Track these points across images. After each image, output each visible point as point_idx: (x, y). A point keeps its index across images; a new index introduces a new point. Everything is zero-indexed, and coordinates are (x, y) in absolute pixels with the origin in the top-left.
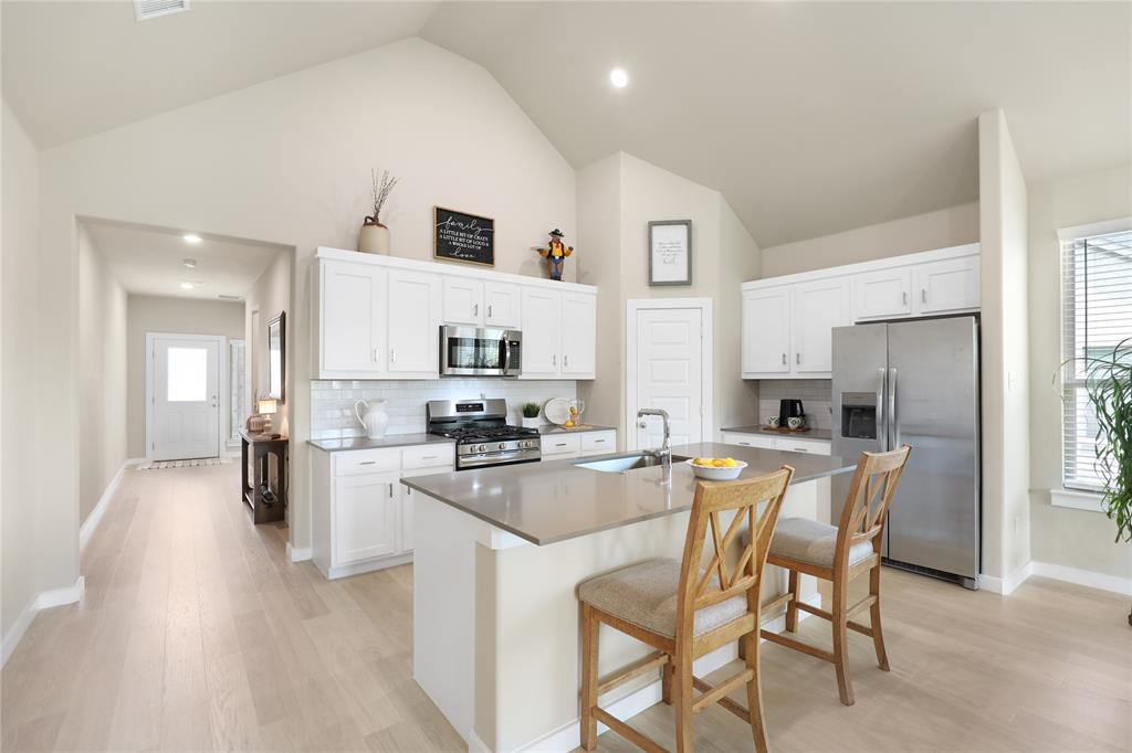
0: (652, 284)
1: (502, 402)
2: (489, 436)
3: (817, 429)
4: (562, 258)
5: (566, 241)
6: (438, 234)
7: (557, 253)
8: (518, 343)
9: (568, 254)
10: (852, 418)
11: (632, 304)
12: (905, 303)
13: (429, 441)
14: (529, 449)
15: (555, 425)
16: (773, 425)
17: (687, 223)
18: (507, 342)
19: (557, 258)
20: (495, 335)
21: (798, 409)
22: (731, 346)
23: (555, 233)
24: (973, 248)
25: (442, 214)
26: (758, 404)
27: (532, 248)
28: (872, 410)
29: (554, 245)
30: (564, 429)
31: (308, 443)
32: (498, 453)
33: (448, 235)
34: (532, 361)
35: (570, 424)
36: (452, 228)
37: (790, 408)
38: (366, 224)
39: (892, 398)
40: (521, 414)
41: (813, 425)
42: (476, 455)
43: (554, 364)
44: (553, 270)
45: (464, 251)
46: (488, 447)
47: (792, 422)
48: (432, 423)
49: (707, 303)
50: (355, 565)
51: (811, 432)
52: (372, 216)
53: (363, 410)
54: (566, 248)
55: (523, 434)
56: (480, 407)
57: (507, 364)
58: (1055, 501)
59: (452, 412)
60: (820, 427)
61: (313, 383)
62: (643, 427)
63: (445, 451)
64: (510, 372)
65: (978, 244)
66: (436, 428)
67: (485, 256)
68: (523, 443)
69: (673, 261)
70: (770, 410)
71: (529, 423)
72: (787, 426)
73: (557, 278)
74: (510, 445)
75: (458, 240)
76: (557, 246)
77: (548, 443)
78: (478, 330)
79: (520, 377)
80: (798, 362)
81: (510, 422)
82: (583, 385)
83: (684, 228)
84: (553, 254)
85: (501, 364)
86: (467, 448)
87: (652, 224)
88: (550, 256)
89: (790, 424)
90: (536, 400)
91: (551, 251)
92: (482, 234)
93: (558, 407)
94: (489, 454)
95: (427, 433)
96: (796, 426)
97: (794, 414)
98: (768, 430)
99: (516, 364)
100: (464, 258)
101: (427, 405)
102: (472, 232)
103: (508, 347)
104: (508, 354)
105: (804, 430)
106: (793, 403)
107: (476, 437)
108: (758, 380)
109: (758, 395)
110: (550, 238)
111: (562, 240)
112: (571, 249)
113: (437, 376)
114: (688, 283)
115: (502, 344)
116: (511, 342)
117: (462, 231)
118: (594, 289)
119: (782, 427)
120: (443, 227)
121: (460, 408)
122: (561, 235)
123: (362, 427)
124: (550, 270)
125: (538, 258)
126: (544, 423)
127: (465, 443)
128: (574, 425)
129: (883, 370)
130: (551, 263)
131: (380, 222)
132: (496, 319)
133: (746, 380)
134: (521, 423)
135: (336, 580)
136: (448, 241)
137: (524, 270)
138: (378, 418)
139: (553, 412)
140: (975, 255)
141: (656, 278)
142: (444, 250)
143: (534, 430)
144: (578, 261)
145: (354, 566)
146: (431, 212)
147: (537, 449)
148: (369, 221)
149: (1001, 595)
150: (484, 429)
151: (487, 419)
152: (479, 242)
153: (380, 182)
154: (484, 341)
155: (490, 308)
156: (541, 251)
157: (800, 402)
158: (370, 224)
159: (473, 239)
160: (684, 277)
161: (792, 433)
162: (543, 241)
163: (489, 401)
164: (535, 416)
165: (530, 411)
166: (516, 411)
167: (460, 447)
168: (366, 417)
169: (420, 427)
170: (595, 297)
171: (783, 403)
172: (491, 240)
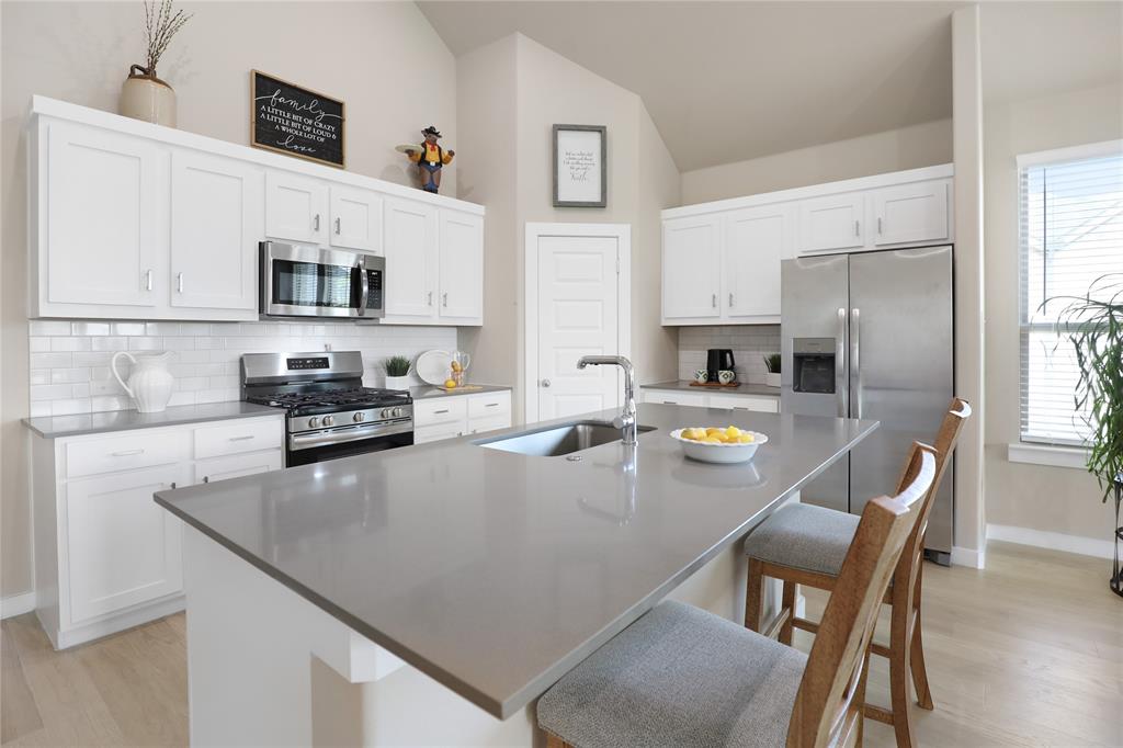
0: (558, 205)
1: (355, 356)
2: (338, 403)
3: (747, 384)
4: (439, 165)
5: (445, 144)
6: (258, 112)
7: (433, 158)
8: (380, 273)
9: (447, 162)
10: (803, 369)
11: (532, 229)
12: (858, 234)
13: (244, 413)
14: (397, 420)
15: (430, 386)
16: (702, 380)
17: (601, 130)
18: (363, 271)
19: (433, 164)
20: (346, 261)
21: (729, 360)
22: (650, 286)
23: (430, 132)
24: (946, 169)
25: (264, 85)
26: (678, 354)
27: (397, 148)
28: (830, 360)
29: (429, 146)
30: (444, 391)
31: (25, 424)
32: (352, 426)
33: (273, 115)
34: (399, 299)
35: (452, 383)
36: (279, 106)
37: (719, 361)
38: (132, 75)
39: (856, 346)
40: (385, 373)
41: (742, 379)
42: (317, 431)
43: (430, 304)
44: (427, 181)
45: (298, 140)
46: (335, 419)
47: (724, 376)
48: (248, 385)
49: (623, 230)
50: (110, 618)
51: (740, 388)
52: (145, 66)
53: (129, 368)
54: (445, 153)
55: (385, 398)
56: (324, 363)
57: (364, 302)
58: (1013, 457)
59: (282, 370)
60: (751, 382)
61: (31, 324)
62: (546, 385)
63: (268, 428)
64: (368, 313)
65: (951, 164)
66: (257, 393)
67: (331, 151)
68: (389, 412)
69: (582, 178)
70: (694, 362)
71: (396, 384)
72: (718, 380)
73: (434, 190)
74: (368, 415)
75: (291, 124)
76: (433, 149)
77: (423, 410)
78: (322, 252)
79: (382, 321)
80: (731, 305)
81: (368, 382)
82: (466, 333)
83: (596, 137)
84: (427, 158)
85: (355, 300)
86: (304, 422)
87: (558, 128)
88: (423, 161)
89: (721, 378)
90: (405, 353)
91: (424, 155)
92: (325, 121)
93: (435, 361)
94: (337, 429)
95: (241, 401)
96: (728, 380)
97: (724, 367)
98: (695, 385)
99: (377, 300)
100: (299, 152)
101: (241, 360)
102: (312, 117)
103: (365, 279)
104: (365, 288)
105: (734, 386)
106: (723, 353)
107: (318, 405)
108: (678, 327)
109: (677, 345)
110: (423, 139)
111: (439, 142)
112: (451, 153)
113: (256, 317)
114: (601, 206)
115: (355, 274)
116: (369, 272)
117: (297, 113)
118: (480, 209)
119: (712, 381)
120: (267, 103)
121: (292, 364)
122: (437, 134)
123: (126, 395)
124: (423, 180)
125: (405, 163)
126: (415, 384)
127: (300, 415)
128: (457, 385)
129: (842, 312)
130: (425, 169)
131: (158, 77)
132: (347, 238)
133: (665, 327)
134: (384, 384)
135: (72, 650)
136: (274, 124)
137: (389, 174)
138: (155, 382)
139: (427, 369)
140: (948, 177)
141: (562, 198)
142: (267, 135)
143: (403, 392)
144: (459, 172)
145: (108, 621)
146: (248, 78)
147: (409, 419)
148: (138, 72)
149: (975, 570)
150: (329, 393)
151: (334, 379)
152: (323, 133)
153: (157, 15)
154: (330, 267)
155: (338, 221)
156: (410, 152)
157: (730, 352)
158: (140, 77)
159: (313, 126)
160: (597, 198)
161: (723, 389)
162: (415, 141)
163: (337, 354)
164: (404, 373)
165: (397, 368)
166: (376, 368)
167: (292, 421)
168: (136, 379)
169: (232, 393)
170: (482, 221)
171: (711, 353)
172: (340, 132)
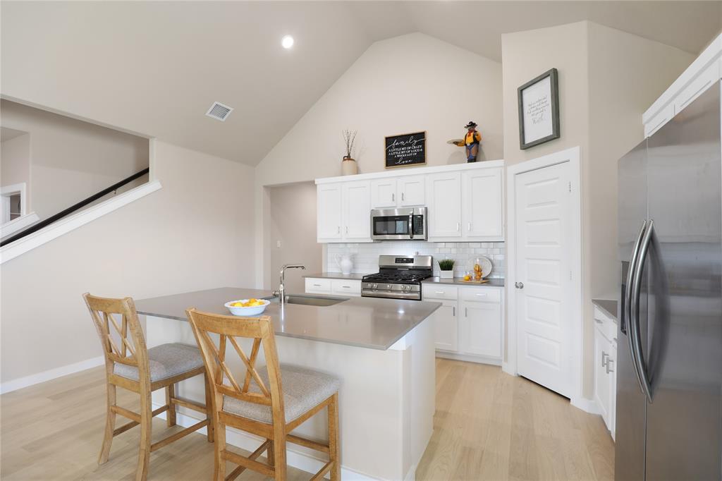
0: (525, 147)
4: (473, 143)
6: (387, 153)
7: (469, 141)
8: (422, 216)
9: (479, 140)
11: (511, 170)
14: (410, 292)
17: (550, 74)
18: (410, 217)
19: (469, 144)
23: (472, 125)
25: (390, 141)
27: (449, 143)
29: (467, 135)
32: (387, 291)
33: (394, 152)
34: (435, 228)
36: (396, 147)
38: (344, 160)
43: (459, 229)
44: (469, 155)
45: (404, 159)
48: (382, 269)
52: (348, 154)
56: (411, 261)
59: (393, 263)
62: (520, 287)
64: (415, 237)
67: (420, 159)
69: (540, 119)
73: (472, 160)
75: (400, 153)
76: (469, 135)
83: (549, 79)
84: (466, 143)
87: (520, 90)
91: (465, 141)
92: (417, 145)
94: (380, 290)
99: (421, 231)
100: (405, 164)
101: (380, 259)
102: (410, 145)
103: (410, 220)
104: (411, 225)
113: (371, 240)
114: (554, 137)
116: (415, 216)
117: (403, 146)
118: (501, 163)
120: (391, 148)
121: (397, 261)
131: (351, 158)
132: (408, 201)
136: (394, 156)
141: (528, 140)
142: (391, 162)
146: (383, 141)
148: (345, 158)
151: (416, 269)
152: (415, 150)
155: (403, 195)
156: (456, 143)
158: (346, 160)
159: (411, 149)
162: (461, 134)
170: (502, 169)
172: (424, 148)
